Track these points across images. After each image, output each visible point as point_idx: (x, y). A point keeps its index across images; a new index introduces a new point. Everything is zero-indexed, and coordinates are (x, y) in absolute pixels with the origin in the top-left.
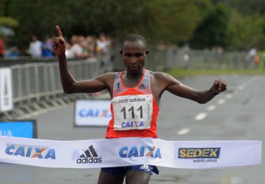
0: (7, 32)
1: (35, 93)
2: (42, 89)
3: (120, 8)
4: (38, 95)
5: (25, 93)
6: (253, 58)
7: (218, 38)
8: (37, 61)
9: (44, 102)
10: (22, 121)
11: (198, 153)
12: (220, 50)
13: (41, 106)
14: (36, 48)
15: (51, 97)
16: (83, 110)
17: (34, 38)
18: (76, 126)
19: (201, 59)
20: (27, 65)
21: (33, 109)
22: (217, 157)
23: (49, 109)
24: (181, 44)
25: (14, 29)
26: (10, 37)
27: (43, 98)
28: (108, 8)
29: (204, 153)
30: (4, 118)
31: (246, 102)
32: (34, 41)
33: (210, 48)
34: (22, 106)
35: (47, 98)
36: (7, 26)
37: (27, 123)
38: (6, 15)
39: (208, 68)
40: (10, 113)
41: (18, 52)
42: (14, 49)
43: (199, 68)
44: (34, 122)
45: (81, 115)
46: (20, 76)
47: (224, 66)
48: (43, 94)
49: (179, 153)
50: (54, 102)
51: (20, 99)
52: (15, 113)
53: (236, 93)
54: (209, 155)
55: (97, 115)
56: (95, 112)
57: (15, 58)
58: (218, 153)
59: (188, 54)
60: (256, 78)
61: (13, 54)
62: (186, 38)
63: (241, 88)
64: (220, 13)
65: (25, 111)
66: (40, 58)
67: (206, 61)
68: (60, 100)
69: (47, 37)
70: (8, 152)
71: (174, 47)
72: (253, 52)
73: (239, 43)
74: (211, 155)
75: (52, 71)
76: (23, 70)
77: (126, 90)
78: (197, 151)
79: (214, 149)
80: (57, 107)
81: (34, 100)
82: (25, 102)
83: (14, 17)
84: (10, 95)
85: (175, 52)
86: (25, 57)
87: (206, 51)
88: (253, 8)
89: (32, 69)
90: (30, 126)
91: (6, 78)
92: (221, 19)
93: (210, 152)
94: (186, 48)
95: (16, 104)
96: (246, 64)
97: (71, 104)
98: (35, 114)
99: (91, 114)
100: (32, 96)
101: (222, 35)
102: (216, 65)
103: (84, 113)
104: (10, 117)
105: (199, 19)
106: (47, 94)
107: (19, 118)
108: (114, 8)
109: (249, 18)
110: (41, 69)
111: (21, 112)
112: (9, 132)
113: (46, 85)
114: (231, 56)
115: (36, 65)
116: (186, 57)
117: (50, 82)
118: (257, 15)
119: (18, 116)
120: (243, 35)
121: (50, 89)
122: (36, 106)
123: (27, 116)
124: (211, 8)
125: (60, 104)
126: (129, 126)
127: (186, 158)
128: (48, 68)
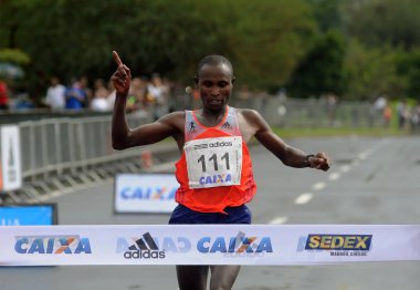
0: (13, 71)
1: (55, 163)
2: (65, 158)
3: (182, 37)
4: (59, 167)
5: (40, 163)
6: (381, 111)
7: (329, 82)
8: (58, 115)
9: (68, 176)
10: (35, 205)
11: (338, 242)
12: (332, 100)
13: (64, 182)
14: (56, 95)
15: (79, 169)
16: (128, 189)
17: (54, 80)
18: (116, 213)
19: (304, 112)
20: (44, 122)
21: (53, 187)
22: (368, 249)
23: (76, 187)
24: (274, 91)
25: (24, 66)
26: (17, 79)
27: (66, 171)
28: (165, 36)
29: (347, 242)
30: (9, 201)
31: (371, 178)
32: (54, 86)
33: (318, 97)
34: (35, 182)
35: (74, 172)
36: (13, 63)
37: (43, 209)
38: (12, 46)
39: (314, 127)
40: (17, 192)
41: (29, 102)
42: (24, 97)
43: (300, 127)
44: (53, 206)
45: (124, 196)
46: (32, 138)
47: (338, 123)
48: (67, 165)
49: (308, 242)
50: (83, 177)
51: (32, 172)
52: (24, 193)
53: (356, 164)
54: (355, 245)
55: (148, 196)
56: (144, 192)
57: (24, 110)
58: (368, 243)
59: (284, 104)
60: (386, 141)
61: (23, 104)
62: (281, 82)
63: (363, 156)
64: (332, 43)
65: (40, 190)
66: (62, 110)
67: (311, 115)
68: (93, 174)
69: (73, 79)
70: (19, 249)
71: (264, 95)
72: (381, 103)
73: (360, 89)
74: (358, 246)
75: (81, 131)
76: (37, 129)
77: (204, 130)
78: (336, 238)
79: (363, 237)
80: (88, 184)
81: (53, 173)
82: (40, 176)
83: (24, 49)
84: (17, 166)
85: (265, 102)
86: (40, 109)
87: (311, 102)
88: (383, 36)
89: (51, 127)
90: (48, 212)
91: (11, 141)
92: (335, 53)
93: (357, 242)
94: (282, 97)
95: (27, 180)
96: (371, 120)
97: (110, 180)
98: (55, 194)
99: (138, 195)
100: (50, 167)
101: (336, 77)
102: (326, 122)
103: (129, 193)
104: (17, 200)
105: (301, 53)
106: (73, 164)
107: (30, 201)
108: (174, 36)
109: (376, 52)
110: (64, 127)
111: (34, 192)
112: (16, 221)
113: (72, 152)
114: (348, 107)
115: (56, 122)
116: (282, 111)
117: (77, 147)
118: (388, 46)
119: (29, 198)
120: (367, 77)
121: (78, 158)
122: (57, 183)
123: (44, 198)
124: (319, 36)
125: (92, 180)
126: (211, 182)
127: (318, 248)
128: (75, 126)
